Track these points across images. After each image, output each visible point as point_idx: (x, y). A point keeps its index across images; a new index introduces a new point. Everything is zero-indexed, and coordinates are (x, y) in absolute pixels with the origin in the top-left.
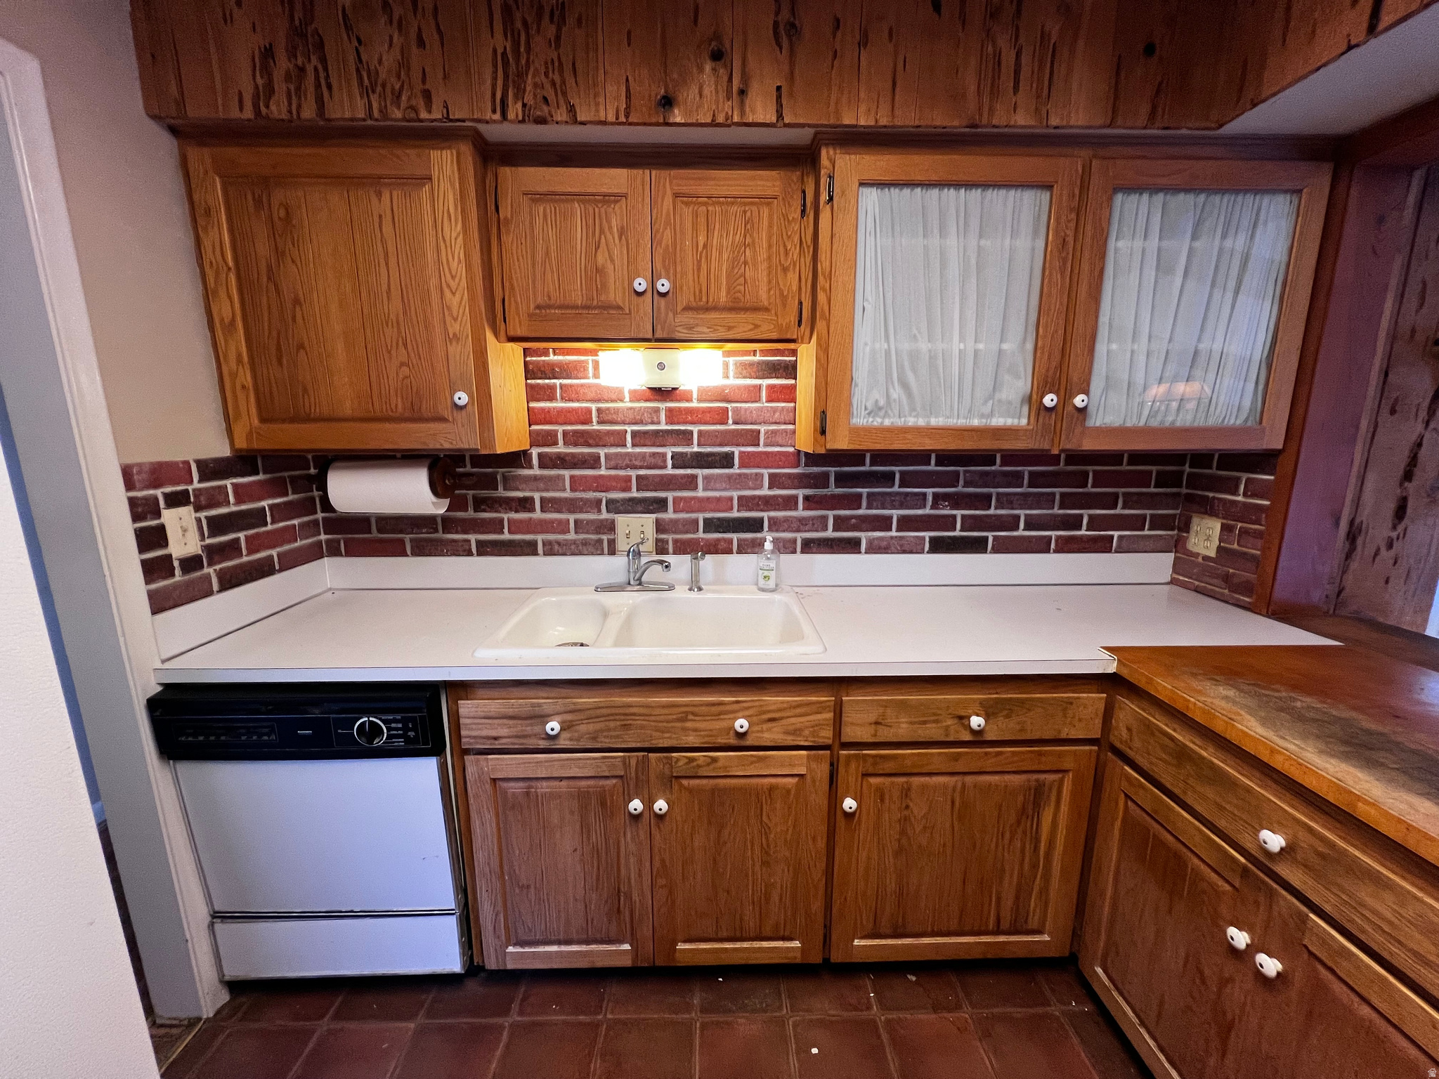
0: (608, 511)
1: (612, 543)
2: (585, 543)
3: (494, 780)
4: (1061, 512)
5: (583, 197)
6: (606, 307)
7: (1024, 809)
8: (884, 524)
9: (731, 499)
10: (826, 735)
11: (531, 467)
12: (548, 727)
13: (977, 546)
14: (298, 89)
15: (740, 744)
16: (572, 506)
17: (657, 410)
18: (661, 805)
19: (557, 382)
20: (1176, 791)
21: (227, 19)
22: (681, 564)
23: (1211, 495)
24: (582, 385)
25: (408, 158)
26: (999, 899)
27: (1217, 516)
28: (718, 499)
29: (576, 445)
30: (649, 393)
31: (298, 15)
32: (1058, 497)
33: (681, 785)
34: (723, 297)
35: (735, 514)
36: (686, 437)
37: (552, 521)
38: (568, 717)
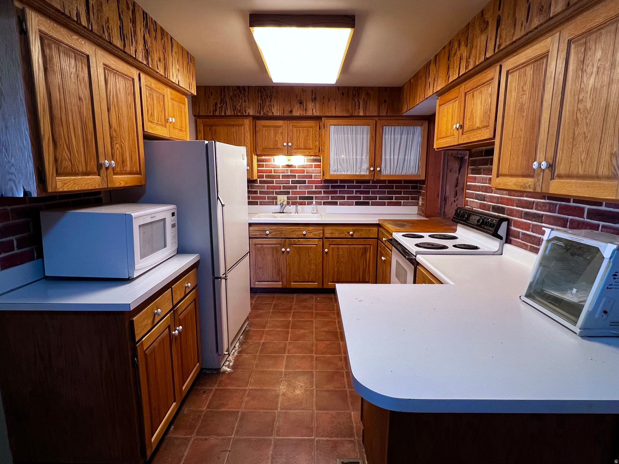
0: (276, 194)
1: (276, 202)
2: (270, 202)
3: (255, 244)
4: (388, 195)
5: (273, 126)
6: (278, 148)
7: (363, 253)
8: (343, 198)
9: (306, 191)
10: (321, 236)
11: (257, 183)
12: (267, 232)
13: (367, 204)
14: (221, 110)
15: (304, 237)
16: (267, 193)
17: (288, 170)
18: (288, 250)
19: (264, 163)
21: (209, 98)
22: (293, 208)
24: (270, 164)
25: (240, 121)
26: (359, 274)
27: (421, 196)
28: (302, 191)
29: (268, 178)
30: (286, 166)
31: (222, 97)
32: (386, 192)
33: (292, 246)
34: (303, 147)
35: (306, 195)
36: (295, 176)
37: (262, 197)
38: (270, 231)
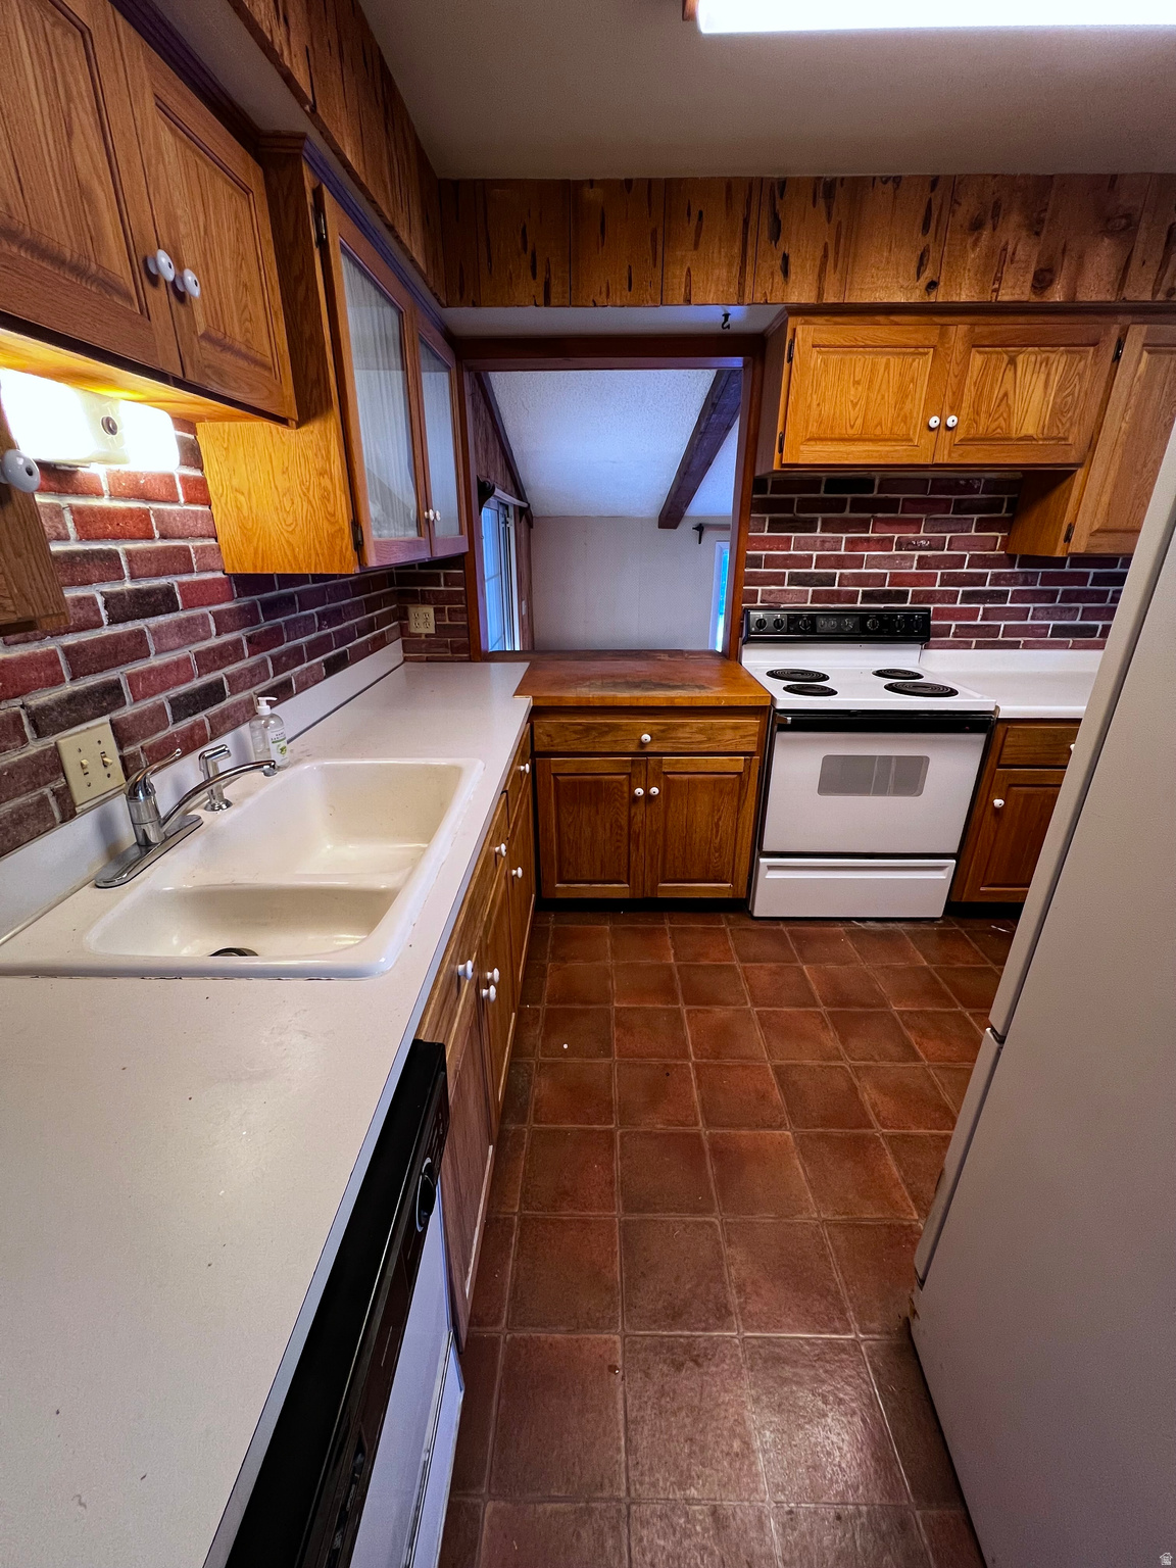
0: (39, 734)
1: (65, 797)
8: (301, 656)
9: (188, 659)
13: (344, 661)
17: (59, 512)
20: (590, 750)
23: (419, 589)
27: (430, 603)
28: (175, 665)
35: (198, 682)
36: (113, 564)
